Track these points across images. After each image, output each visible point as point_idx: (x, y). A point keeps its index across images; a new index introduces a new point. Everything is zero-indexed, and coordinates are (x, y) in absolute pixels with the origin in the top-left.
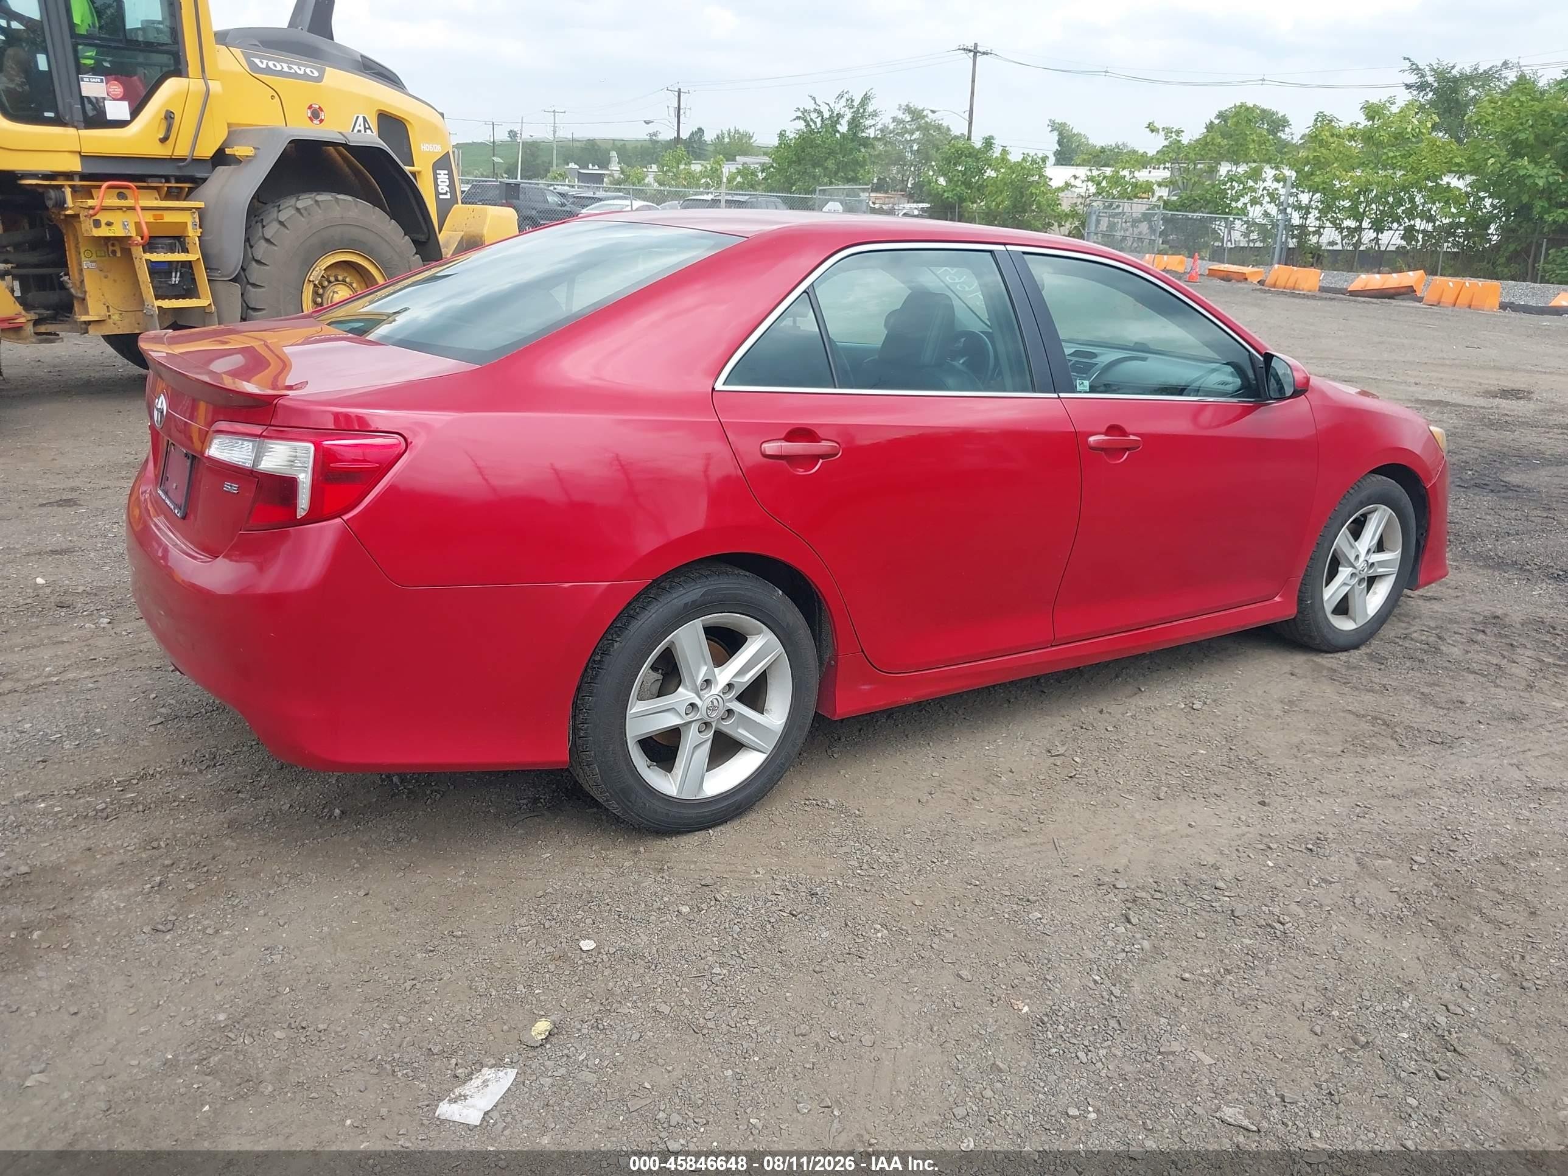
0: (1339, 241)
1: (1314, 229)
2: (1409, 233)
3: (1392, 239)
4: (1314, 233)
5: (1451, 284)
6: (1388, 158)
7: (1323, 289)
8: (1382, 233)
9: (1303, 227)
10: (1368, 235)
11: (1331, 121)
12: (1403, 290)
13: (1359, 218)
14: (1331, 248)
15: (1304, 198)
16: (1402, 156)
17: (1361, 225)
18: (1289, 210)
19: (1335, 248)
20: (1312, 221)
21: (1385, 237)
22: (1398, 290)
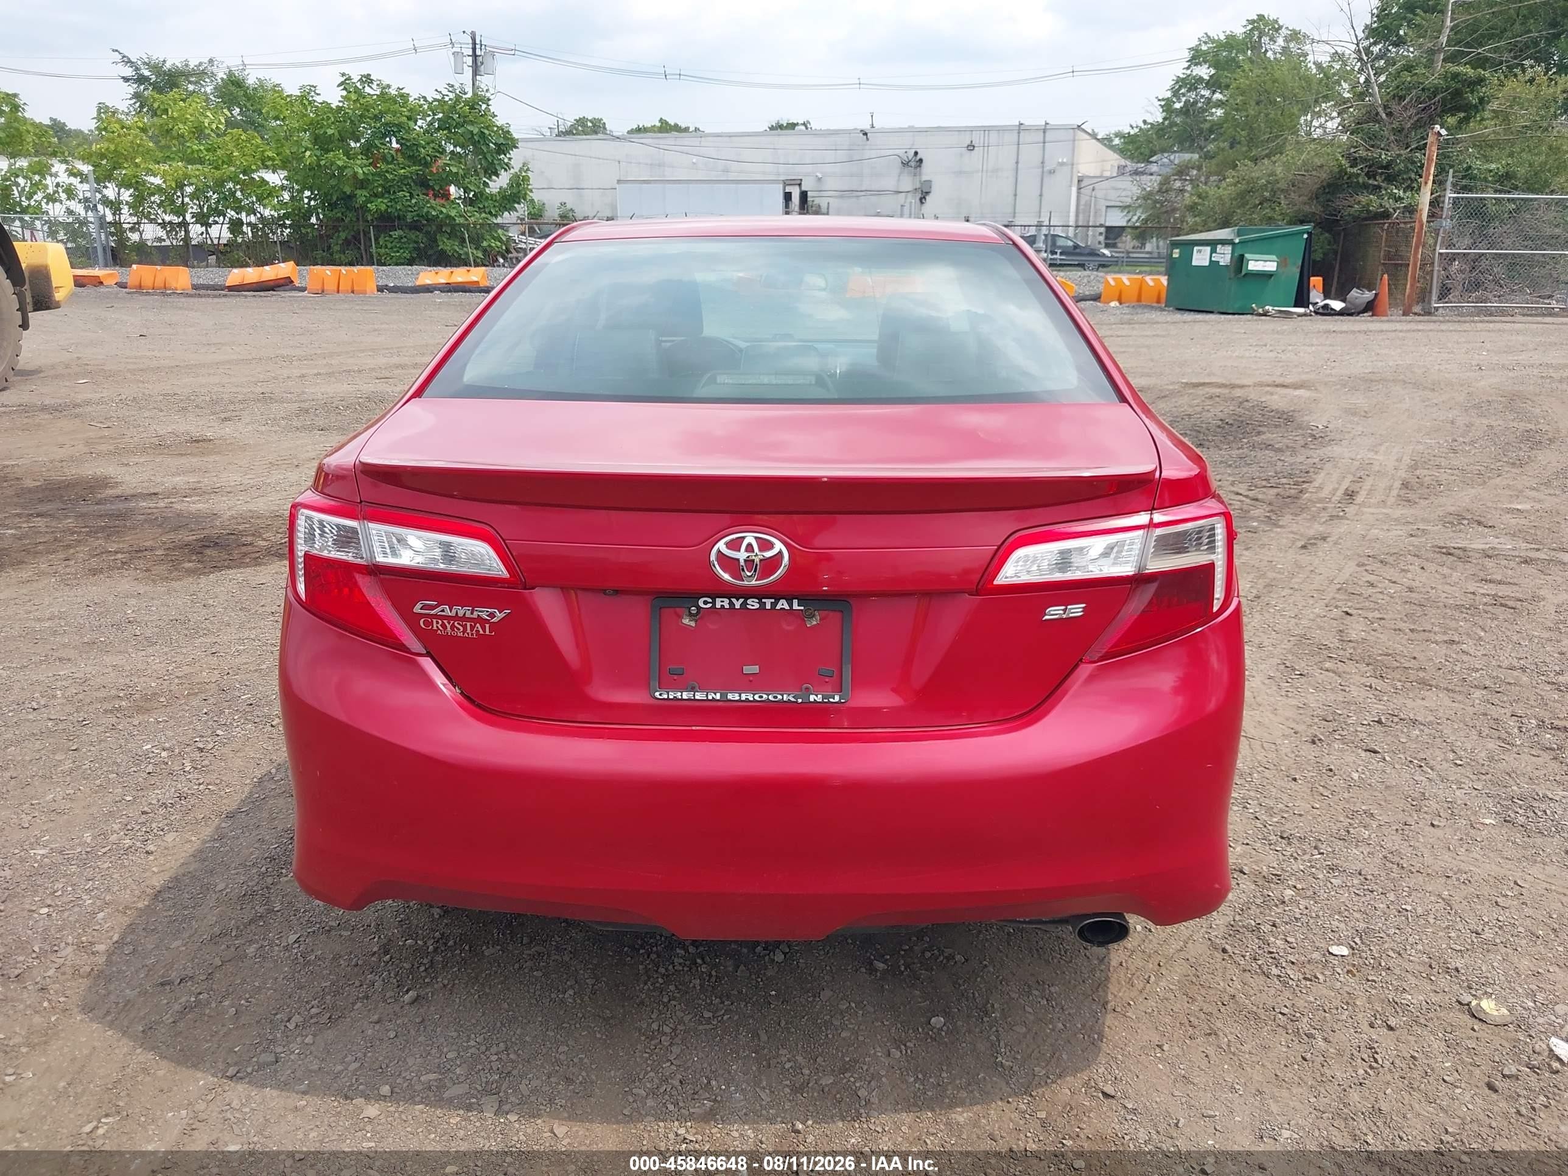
0: (165, 237)
1: (130, 226)
2: (236, 226)
3: (220, 232)
4: (132, 230)
5: (328, 272)
6: (193, 152)
7: (195, 287)
8: (210, 227)
9: (117, 224)
10: (196, 230)
11: (114, 113)
12: (282, 282)
13: (180, 211)
14: (159, 244)
15: (111, 192)
16: (208, 150)
17: (184, 218)
18: (100, 207)
19: (163, 244)
20: (127, 217)
21: (214, 231)
22: (277, 282)
